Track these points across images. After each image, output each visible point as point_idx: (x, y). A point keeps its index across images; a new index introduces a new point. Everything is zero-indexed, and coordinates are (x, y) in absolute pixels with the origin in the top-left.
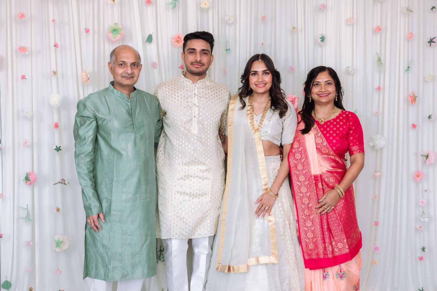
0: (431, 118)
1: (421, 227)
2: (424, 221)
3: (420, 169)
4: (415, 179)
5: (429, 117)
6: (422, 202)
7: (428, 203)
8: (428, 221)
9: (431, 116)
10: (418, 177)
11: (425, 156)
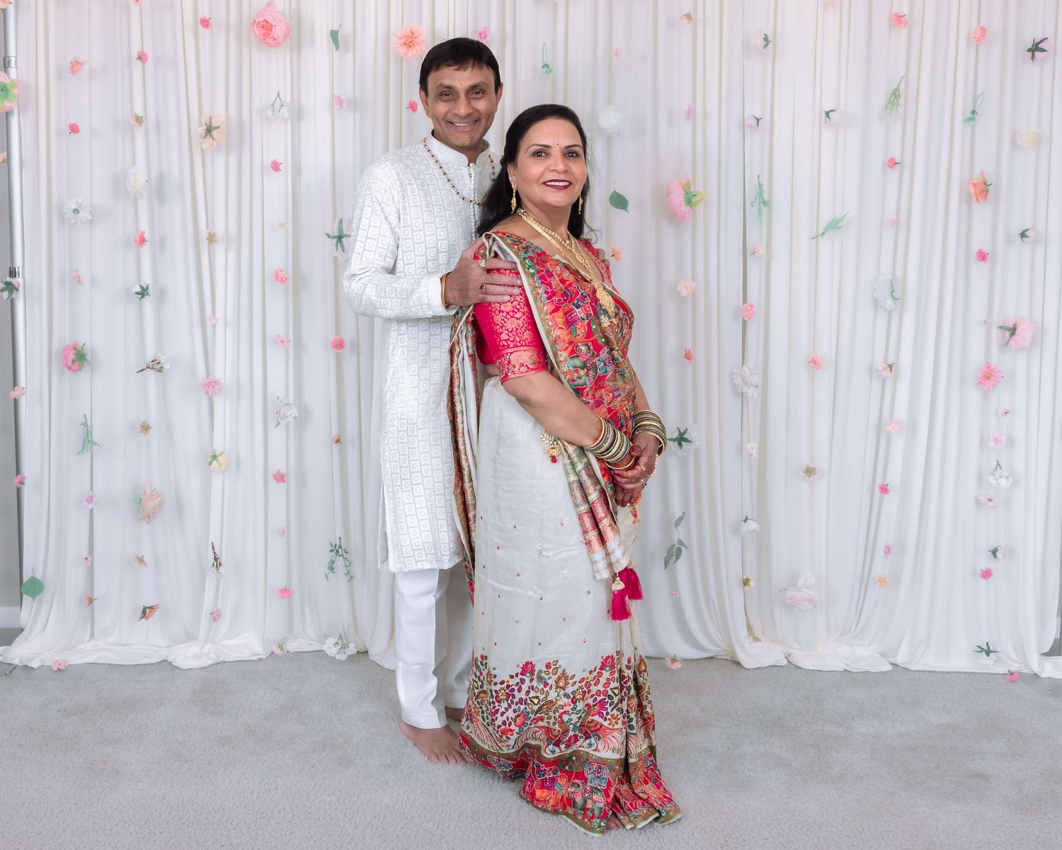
0: (1027, 237)
1: (990, 500)
2: (999, 484)
3: (994, 360)
4: (980, 383)
5: (1023, 235)
6: (997, 441)
7: (1011, 442)
8: (1009, 485)
9: (1027, 233)
10: (988, 378)
11: (1009, 329)
